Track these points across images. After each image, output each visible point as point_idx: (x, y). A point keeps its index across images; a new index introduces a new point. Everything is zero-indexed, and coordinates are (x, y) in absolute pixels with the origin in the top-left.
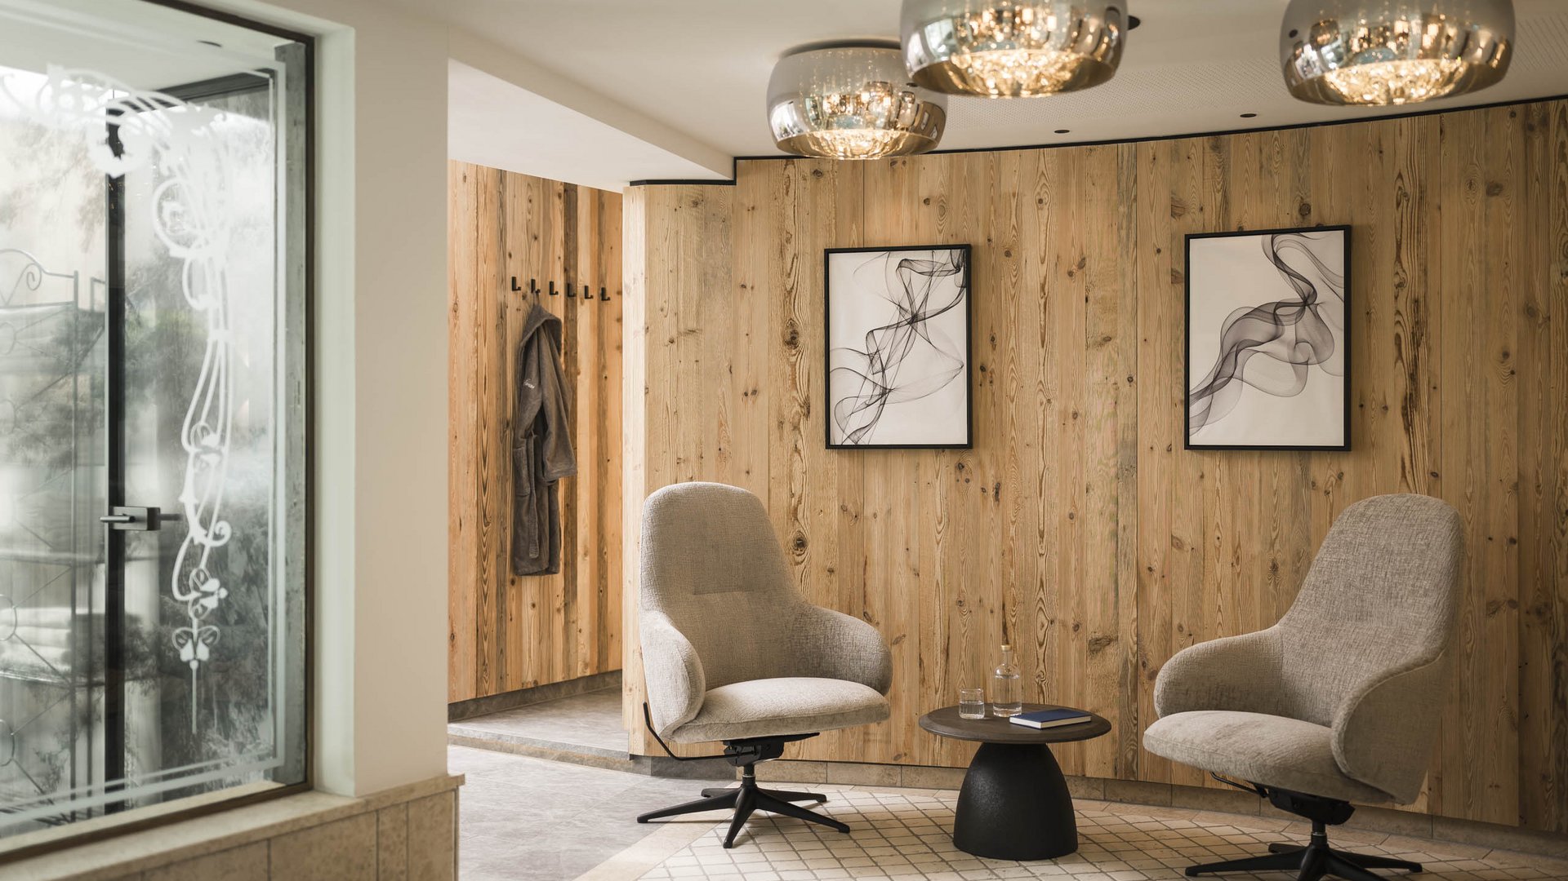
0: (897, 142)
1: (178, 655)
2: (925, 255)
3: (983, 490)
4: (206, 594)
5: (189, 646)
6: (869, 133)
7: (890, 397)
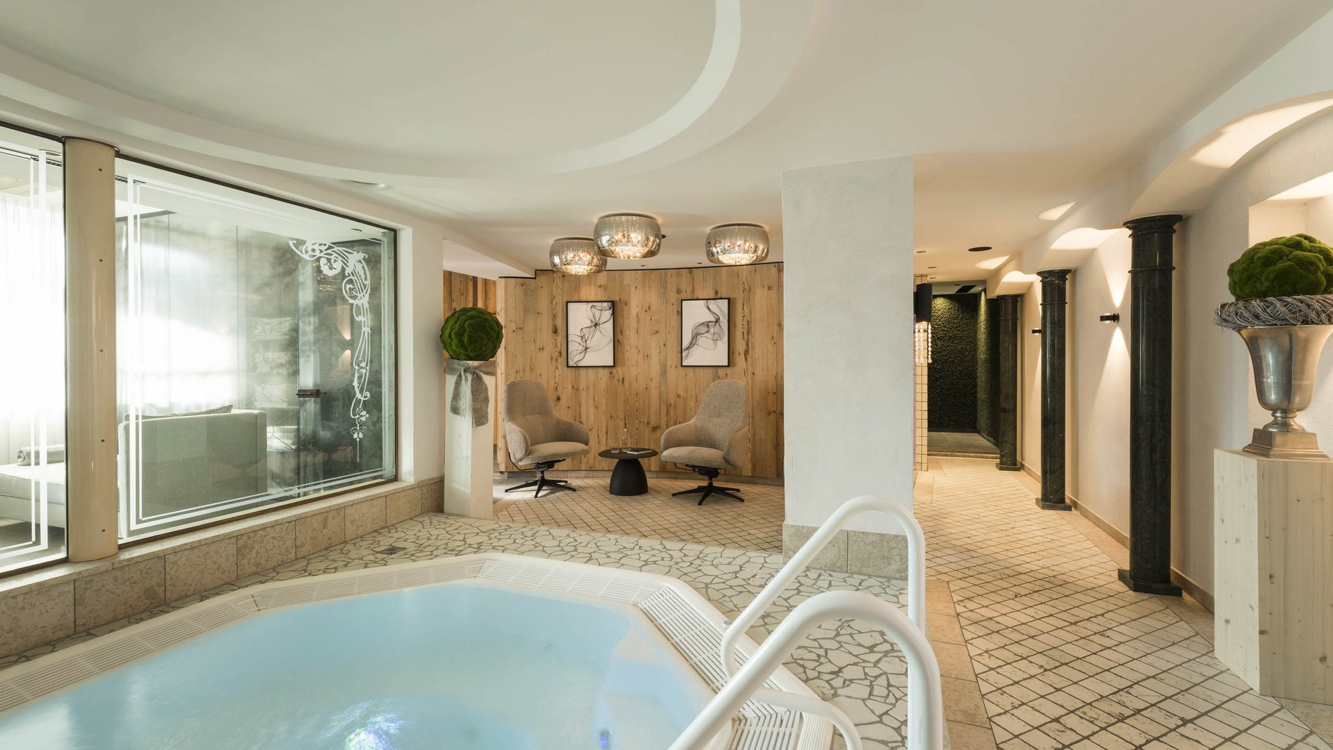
0: (591, 269)
1: (353, 436)
2: (599, 304)
3: (619, 380)
4: (362, 416)
5: (356, 434)
6: (583, 267)
7: (588, 350)
